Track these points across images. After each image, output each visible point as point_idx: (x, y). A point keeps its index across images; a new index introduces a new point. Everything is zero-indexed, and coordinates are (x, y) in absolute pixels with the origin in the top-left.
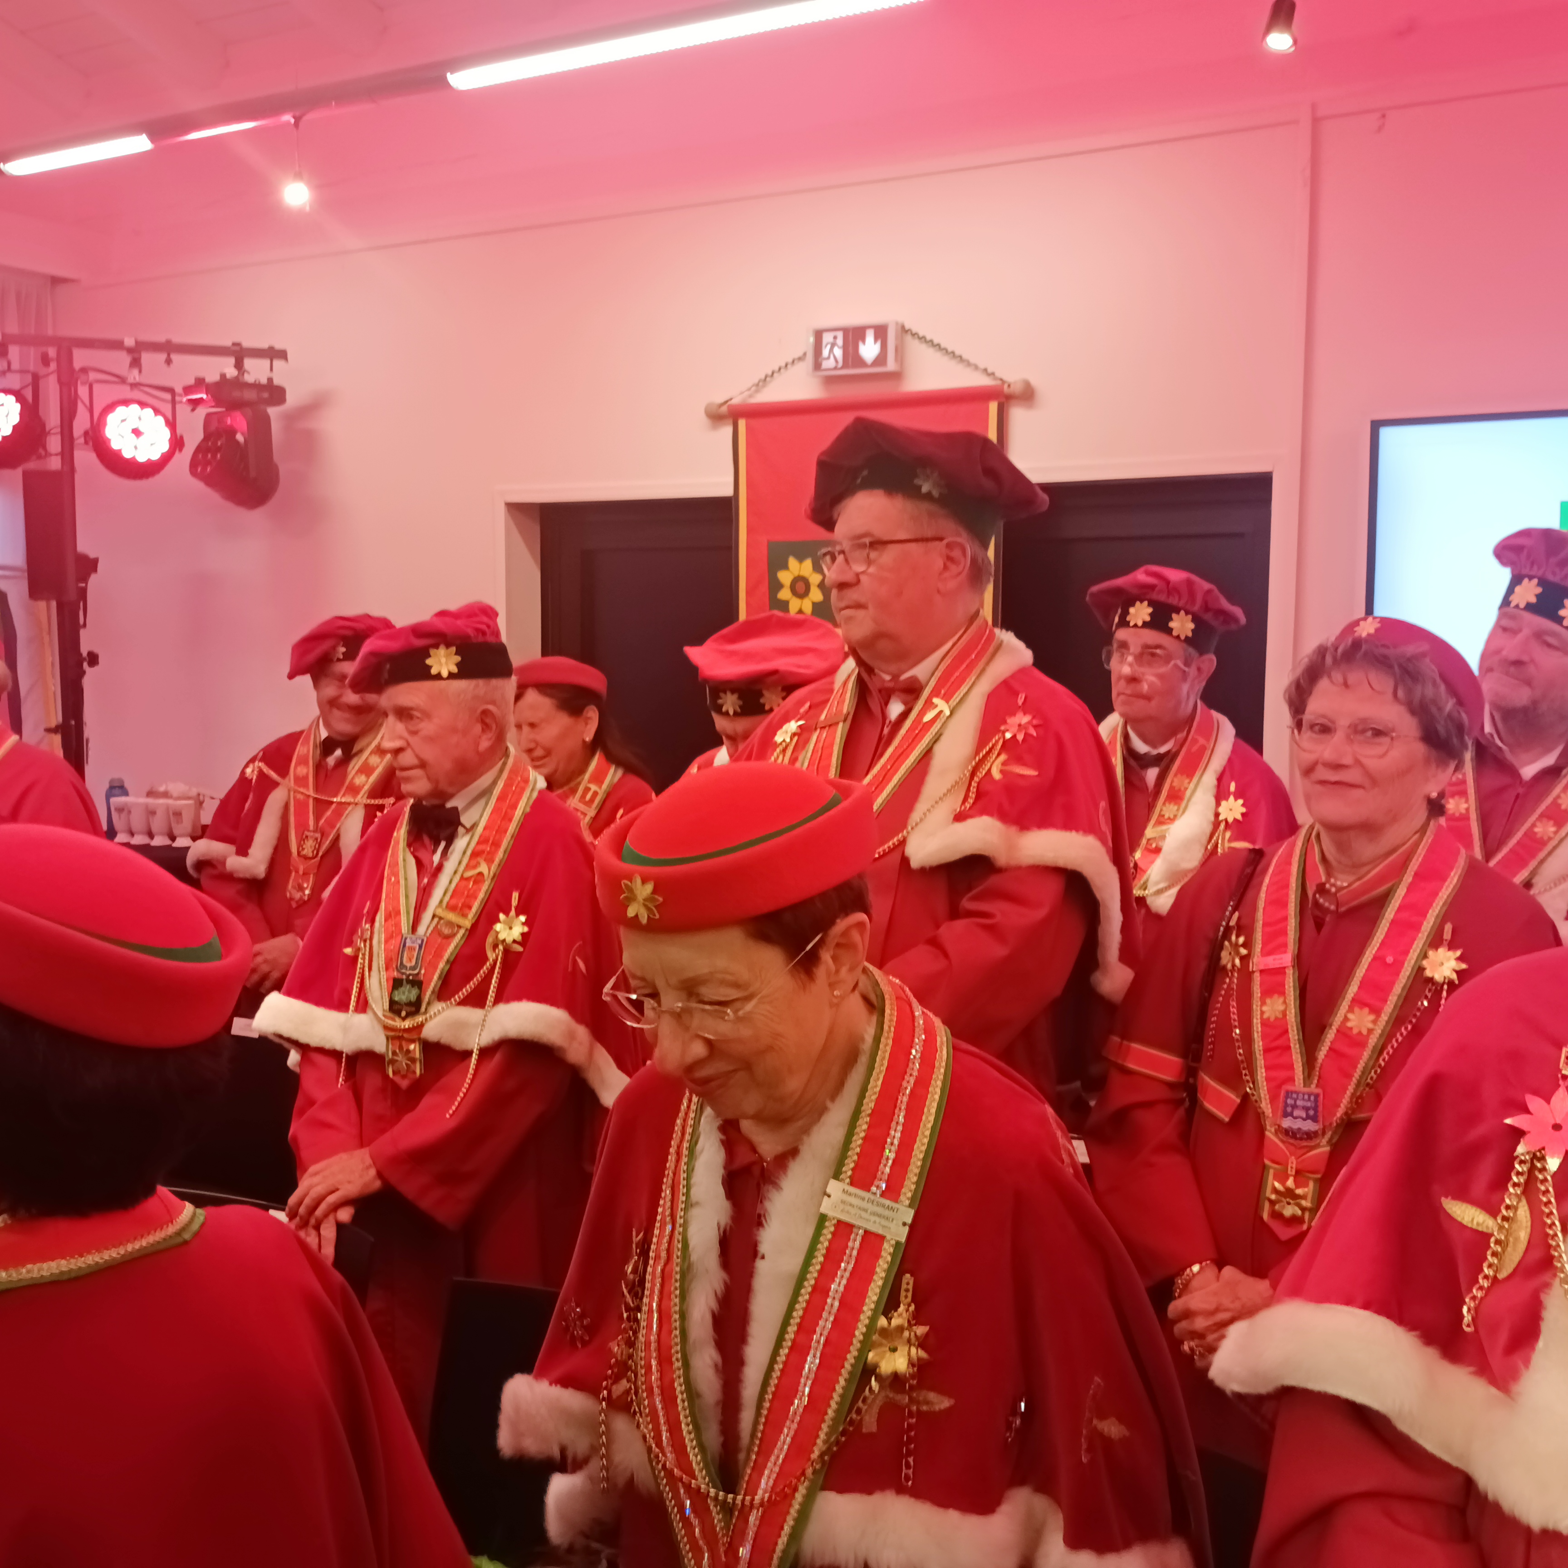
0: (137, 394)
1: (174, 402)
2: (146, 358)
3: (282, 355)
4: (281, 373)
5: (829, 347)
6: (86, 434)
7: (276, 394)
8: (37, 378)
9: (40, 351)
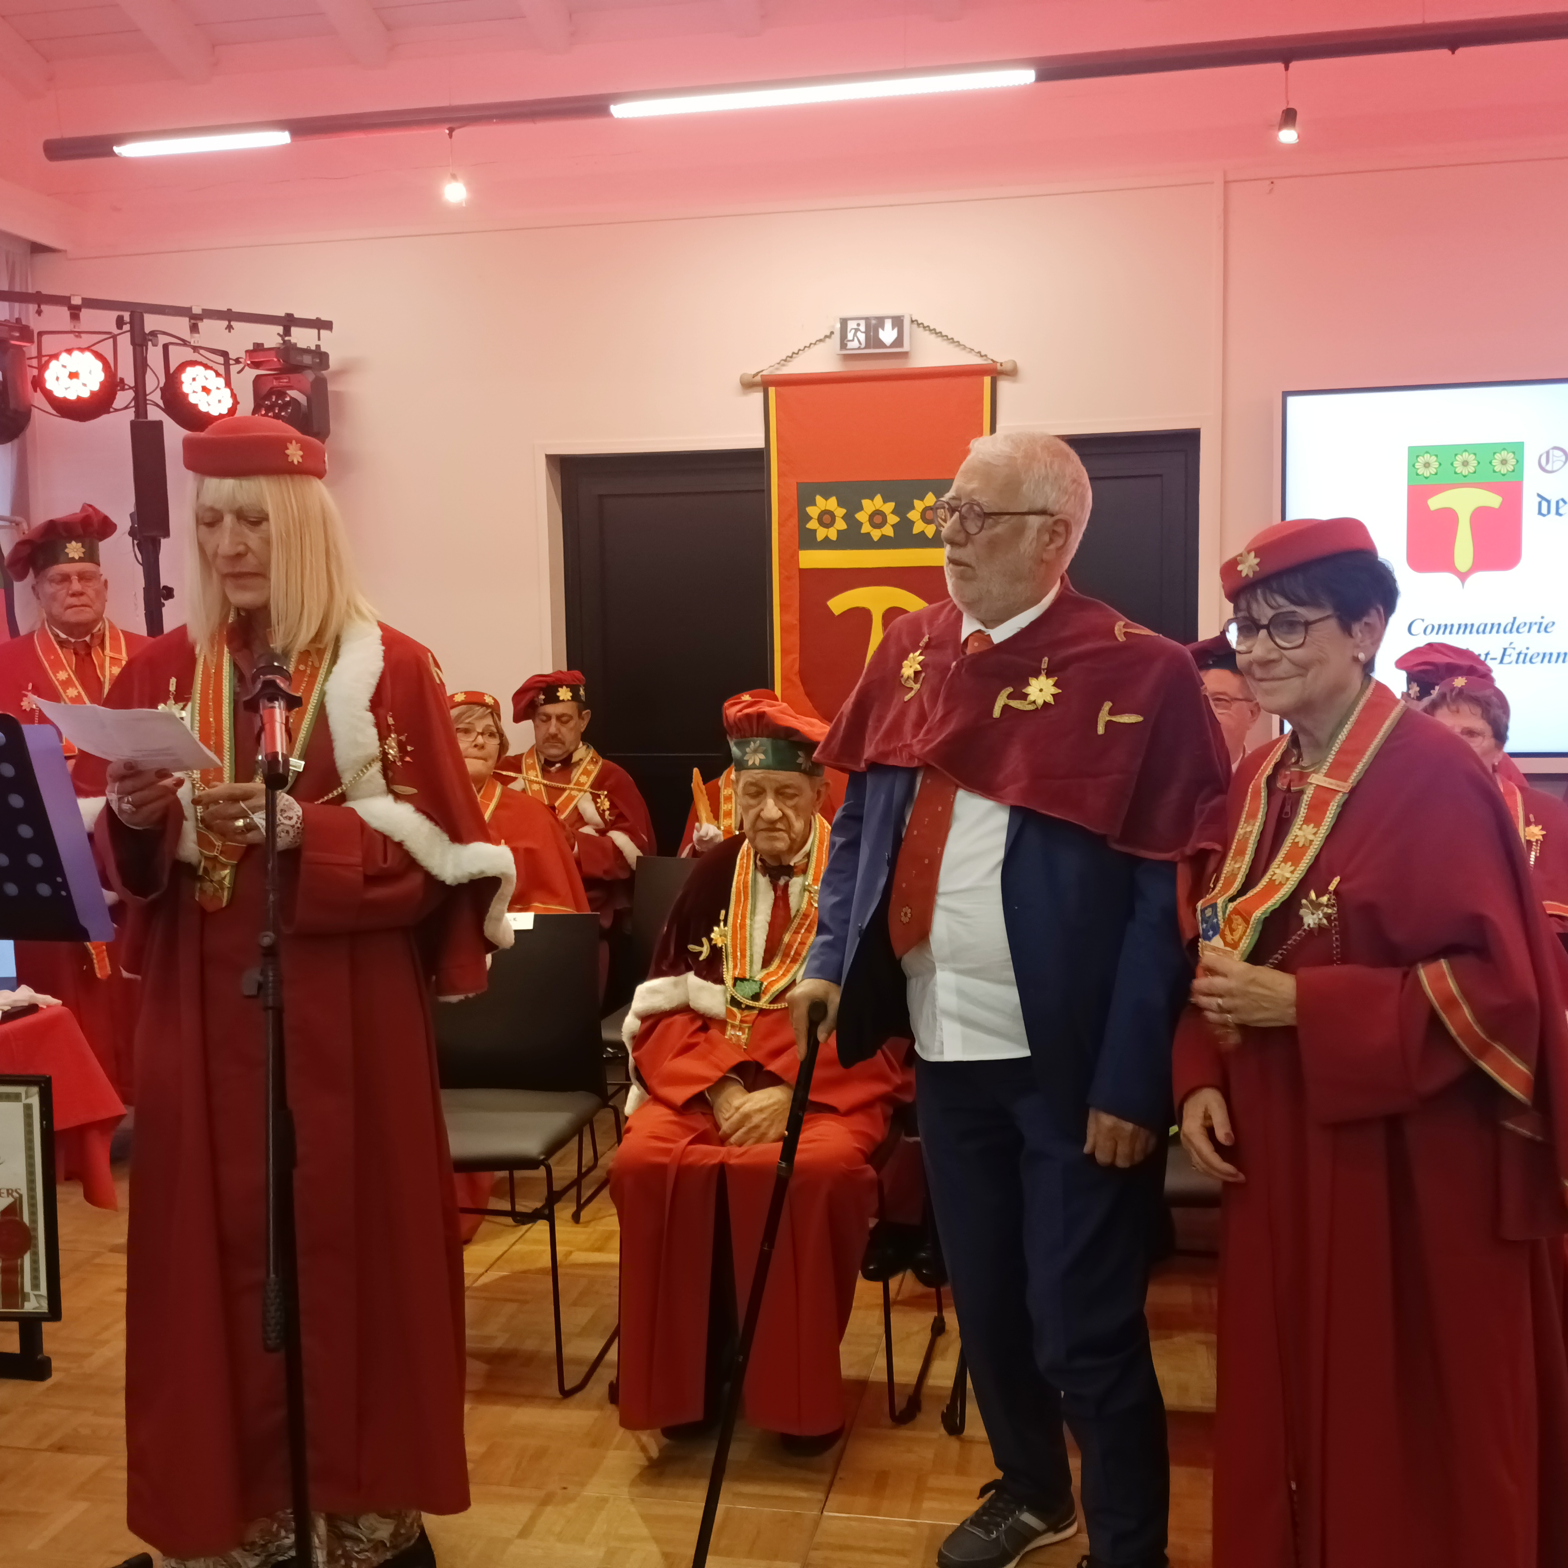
0: (199, 357)
1: (227, 365)
2: (205, 325)
3: (327, 325)
4: (328, 342)
5: (853, 331)
6: (162, 390)
7: (321, 357)
8: (114, 337)
9: (114, 314)
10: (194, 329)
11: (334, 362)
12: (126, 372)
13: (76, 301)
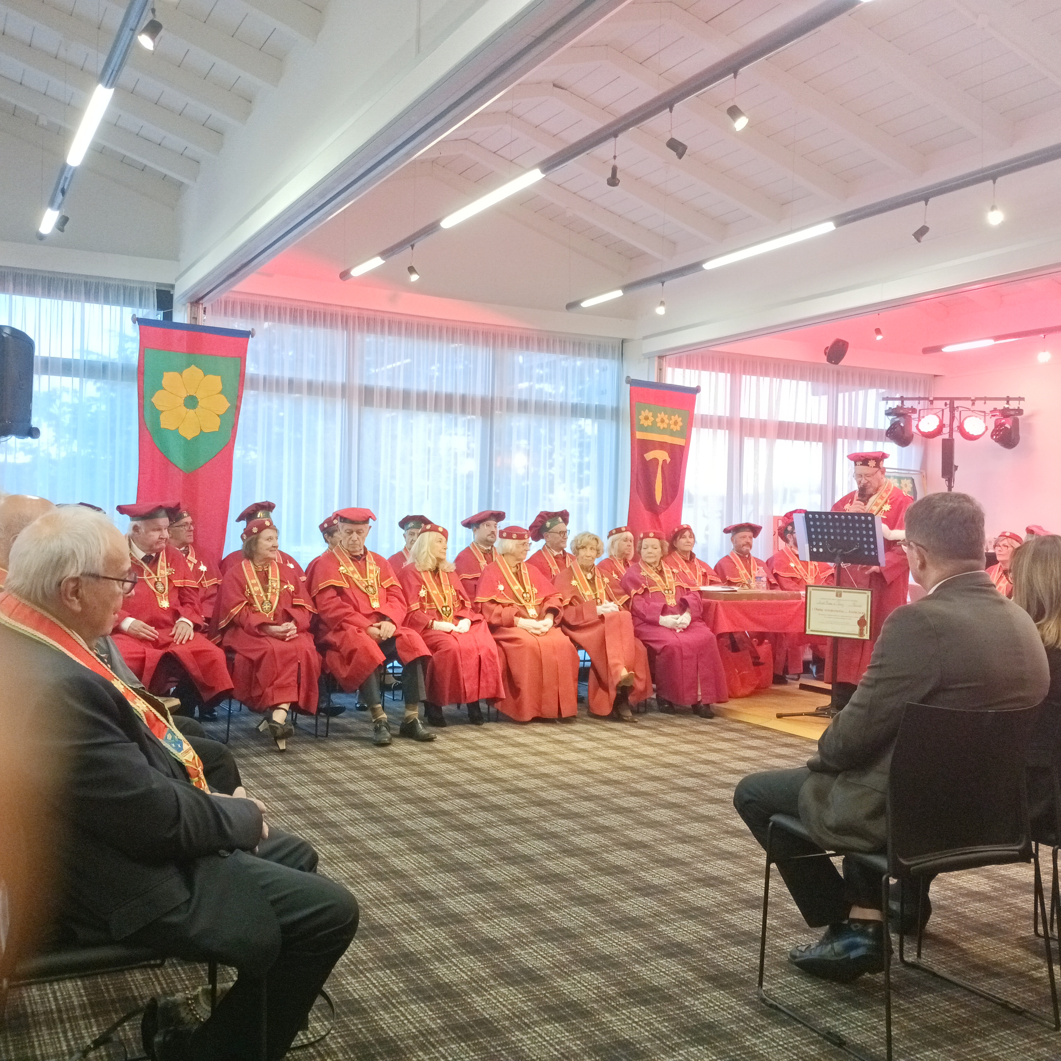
0: (973, 414)
1: (985, 416)
2: (977, 402)
3: (1023, 399)
4: (1022, 405)
6: (958, 427)
7: (1020, 411)
8: (943, 410)
9: (944, 402)
10: (973, 404)
11: (1024, 412)
12: (947, 421)
13: (931, 399)
